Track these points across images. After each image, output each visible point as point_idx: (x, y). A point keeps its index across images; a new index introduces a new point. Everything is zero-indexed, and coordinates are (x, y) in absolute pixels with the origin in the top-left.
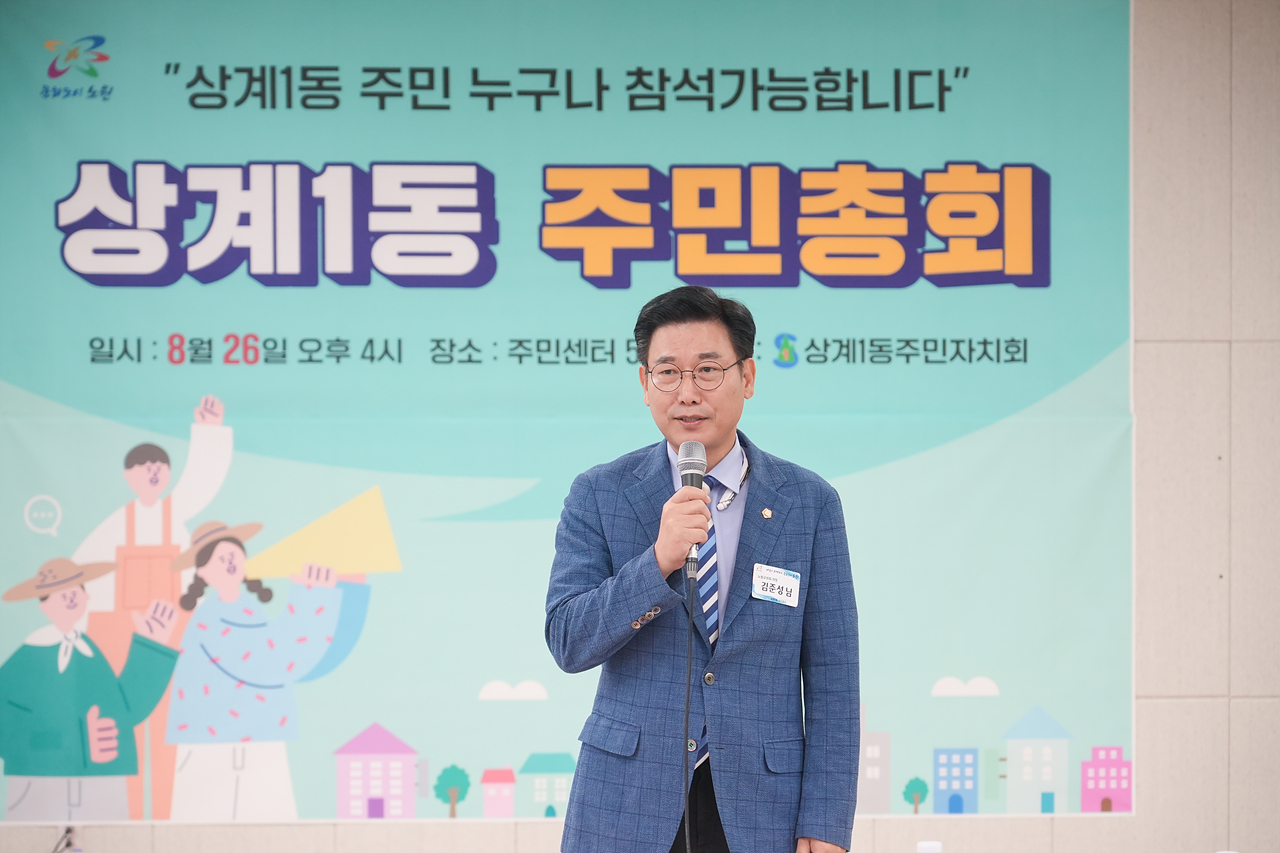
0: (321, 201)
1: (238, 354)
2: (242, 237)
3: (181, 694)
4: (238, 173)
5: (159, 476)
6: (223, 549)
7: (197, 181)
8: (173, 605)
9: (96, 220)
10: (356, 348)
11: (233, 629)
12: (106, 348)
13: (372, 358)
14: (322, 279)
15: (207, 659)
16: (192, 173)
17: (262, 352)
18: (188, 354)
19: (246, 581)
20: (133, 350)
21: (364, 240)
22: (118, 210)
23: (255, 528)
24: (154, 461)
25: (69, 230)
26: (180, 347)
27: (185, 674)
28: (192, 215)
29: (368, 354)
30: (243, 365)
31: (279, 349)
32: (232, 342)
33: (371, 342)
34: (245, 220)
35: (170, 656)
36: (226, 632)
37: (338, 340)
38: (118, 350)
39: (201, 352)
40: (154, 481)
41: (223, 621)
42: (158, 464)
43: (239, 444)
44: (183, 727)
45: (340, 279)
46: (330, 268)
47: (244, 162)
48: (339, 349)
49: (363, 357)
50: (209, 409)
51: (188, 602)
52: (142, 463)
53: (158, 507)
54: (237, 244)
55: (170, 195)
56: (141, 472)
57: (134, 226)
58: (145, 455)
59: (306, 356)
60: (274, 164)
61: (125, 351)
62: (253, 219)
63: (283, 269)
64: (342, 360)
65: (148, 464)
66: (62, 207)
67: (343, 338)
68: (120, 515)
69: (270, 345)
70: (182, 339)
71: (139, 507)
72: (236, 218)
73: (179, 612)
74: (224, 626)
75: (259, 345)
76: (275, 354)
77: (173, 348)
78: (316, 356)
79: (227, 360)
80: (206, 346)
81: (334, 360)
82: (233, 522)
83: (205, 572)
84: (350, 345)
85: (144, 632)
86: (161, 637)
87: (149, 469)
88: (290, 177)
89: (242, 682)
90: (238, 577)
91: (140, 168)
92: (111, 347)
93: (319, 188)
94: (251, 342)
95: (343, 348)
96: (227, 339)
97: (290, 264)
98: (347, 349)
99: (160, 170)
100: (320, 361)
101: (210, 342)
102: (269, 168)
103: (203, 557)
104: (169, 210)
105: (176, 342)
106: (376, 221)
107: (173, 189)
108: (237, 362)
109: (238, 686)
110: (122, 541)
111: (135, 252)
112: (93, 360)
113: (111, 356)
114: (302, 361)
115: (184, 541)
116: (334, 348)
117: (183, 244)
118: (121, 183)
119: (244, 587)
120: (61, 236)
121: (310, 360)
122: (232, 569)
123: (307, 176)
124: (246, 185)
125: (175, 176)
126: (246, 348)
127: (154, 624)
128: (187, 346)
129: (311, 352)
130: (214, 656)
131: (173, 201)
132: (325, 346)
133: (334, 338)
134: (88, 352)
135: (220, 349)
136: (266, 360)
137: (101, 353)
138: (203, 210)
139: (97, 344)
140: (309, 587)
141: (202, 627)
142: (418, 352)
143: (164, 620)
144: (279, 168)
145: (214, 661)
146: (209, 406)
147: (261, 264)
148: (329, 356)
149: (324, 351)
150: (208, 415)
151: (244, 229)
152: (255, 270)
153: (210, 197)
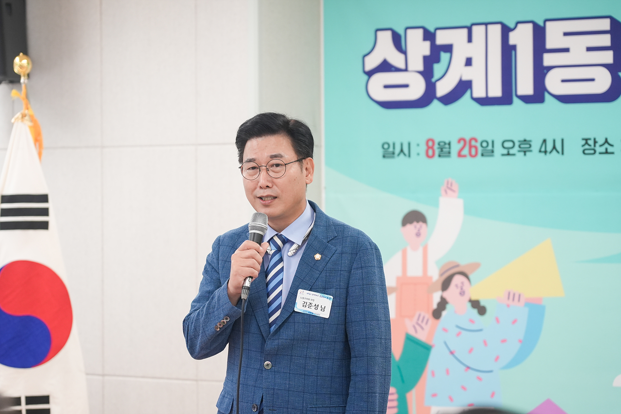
0: (514, 47)
1: (466, 151)
2: (467, 74)
3: (433, 374)
4: (465, 31)
5: (422, 231)
6: (458, 280)
7: (442, 38)
8: (428, 316)
9: (385, 67)
10: (536, 145)
11: (464, 332)
12: (391, 149)
13: (545, 152)
14: (515, 99)
15: (448, 352)
16: (439, 34)
17: (480, 149)
18: (437, 152)
19: (470, 301)
20: (406, 150)
21: (540, 72)
22: (397, 60)
23: (476, 266)
24: (418, 222)
25: (370, 74)
26: (432, 148)
27: (436, 361)
28: (438, 60)
29: (543, 149)
30: (469, 158)
31: (490, 147)
32: (462, 143)
33: (545, 141)
34: (469, 62)
35: (427, 348)
36: (459, 334)
37: (525, 141)
38: (398, 150)
39: (444, 150)
40: (418, 235)
41: (458, 327)
42: (421, 223)
43: (468, 210)
44: (434, 395)
45: (526, 99)
46: (521, 92)
47: (468, 24)
48: (525, 146)
49: (540, 151)
50: (449, 187)
51: (437, 314)
52: (411, 222)
53: (420, 251)
54: (465, 78)
55: (425, 48)
56: (411, 228)
57: (406, 70)
58: (414, 217)
59: (505, 152)
60: (486, 24)
61: (402, 151)
62: (474, 62)
63: (492, 94)
64: (528, 153)
65: (415, 223)
66: (367, 59)
67: (528, 139)
68: (399, 256)
69: (485, 144)
70: (433, 141)
71: (410, 252)
72: (464, 61)
73: (432, 320)
74: (458, 330)
75: (478, 145)
76: (488, 152)
77: (429, 148)
78: (511, 151)
79: (460, 155)
80: (447, 146)
81: (522, 154)
82: (463, 262)
83: (447, 295)
84: (532, 143)
85: (412, 332)
86: (422, 336)
87: (415, 227)
88: (495, 32)
89: (468, 368)
90: (466, 299)
91: (409, 32)
92: (394, 148)
93: (513, 38)
94: (473, 143)
95: (528, 146)
96: (459, 141)
97: (496, 91)
98: (530, 146)
99: (420, 32)
100: (514, 155)
101: (449, 144)
102: (483, 27)
103: (446, 284)
104: (425, 58)
105: (430, 144)
106: (548, 59)
107: (427, 44)
108: (465, 156)
109: (466, 370)
110: (399, 273)
111: (406, 86)
112: (384, 157)
113: (393, 153)
114: (503, 155)
115: (435, 274)
116: (522, 146)
117: (433, 80)
118: (398, 41)
119: (469, 305)
120: (366, 77)
121: (508, 154)
122: (462, 293)
123: (506, 31)
124: (470, 40)
125: (429, 36)
126: (471, 147)
127: (418, 328)
128: (436, 146)
129: (508, 148)
130: (452, 349)
131: (427, 52)
132: (517, 144)
133: (522, 139)
134: (380, 152)
135: (455, 148)
136: (482, 155)
137: (388, 153)
138: (444, 56)
139: (386, 146)
140: (508, 306)
141: (445, 330)
142: (574, 147)
143: (423, 325)
144: (490, 27)
145: (452, 353)
146: (449, 186)
147: (479, 91)
148: (519, 151)
149: (517, 148)
150: (449, 192)
151: (468, 68)
152: (475, 95)
153: (448, 48)
